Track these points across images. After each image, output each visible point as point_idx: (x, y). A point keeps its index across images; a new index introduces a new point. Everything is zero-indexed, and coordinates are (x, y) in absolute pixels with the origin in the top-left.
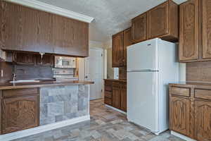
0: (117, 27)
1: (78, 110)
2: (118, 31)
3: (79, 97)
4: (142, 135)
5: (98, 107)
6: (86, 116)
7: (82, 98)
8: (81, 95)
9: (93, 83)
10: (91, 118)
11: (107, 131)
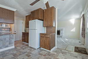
0: (27, 13)
1: (9, 44)
2: (27, 15)
3: (9, 39)
4: (31, 50)
5: (20, 43)
6: (13, 46)
7: (11, 39)
8: (10, 38)
9: (16, 34)
10: (15, 47)
11: (20, 50)
